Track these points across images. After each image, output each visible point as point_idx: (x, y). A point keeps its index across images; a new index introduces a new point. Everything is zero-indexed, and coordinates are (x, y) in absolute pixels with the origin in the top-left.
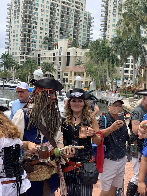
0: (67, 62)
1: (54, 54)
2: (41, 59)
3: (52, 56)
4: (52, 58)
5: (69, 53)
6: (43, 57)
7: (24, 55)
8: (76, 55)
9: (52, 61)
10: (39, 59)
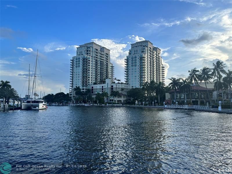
0: (111, 90)
1: (103, 87)
3: (101, 88)
5: (112, 86)
6: (95, 88)
7: (85, 88)
9: (101, 90)
10: (92, 90)
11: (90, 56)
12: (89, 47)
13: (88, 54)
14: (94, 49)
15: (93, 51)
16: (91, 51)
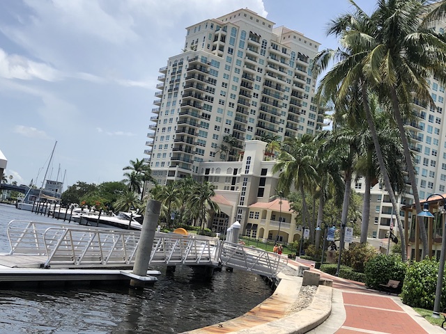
0: (259, 188)
1: (236, 171)
2: (209, 178)
3: (232, 175)
7: (177, 169)
9: (230, 184)
10: (207, 180)
11: (220, 55)
12: (224, 27)
14: (242, 32)
15: (239, 39)
16: (228, 40)
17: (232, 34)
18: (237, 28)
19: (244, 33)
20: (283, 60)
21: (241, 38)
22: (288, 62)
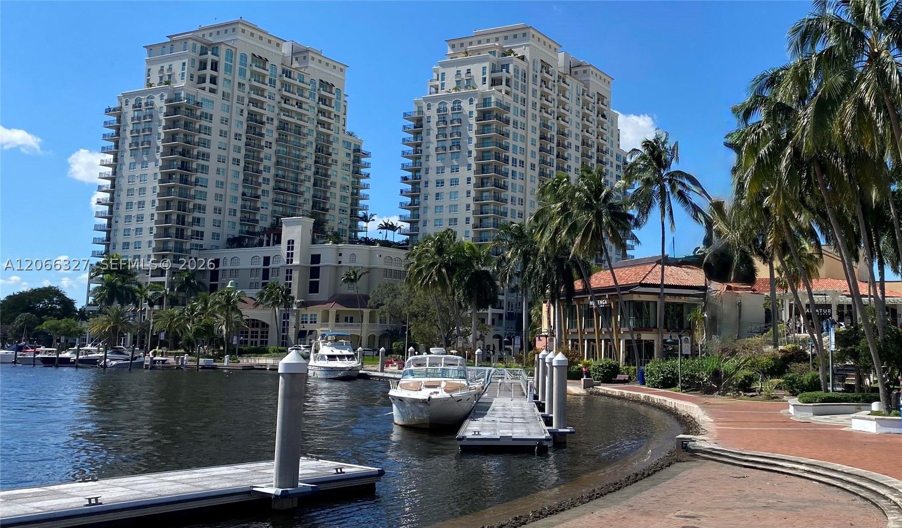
0: (310, 282)
1: (267, 260)
2: (220, 273)
3: (261, 265)
4: (262, 270)
5: (316, 259)
6: (228, 267)
8: (340, 262)
9: (259, 279)
10: (215, 275)
11: (212, 91)
12: (215, 48)
13: (202, 80)
14: (241, 56)
15: (238, 66)
16: (221, 67)
17: (227, 59)
18: (233, 50)
19: (244, 57)
20: (301, 91)
21: (241, 64)
22: (307, 94)
